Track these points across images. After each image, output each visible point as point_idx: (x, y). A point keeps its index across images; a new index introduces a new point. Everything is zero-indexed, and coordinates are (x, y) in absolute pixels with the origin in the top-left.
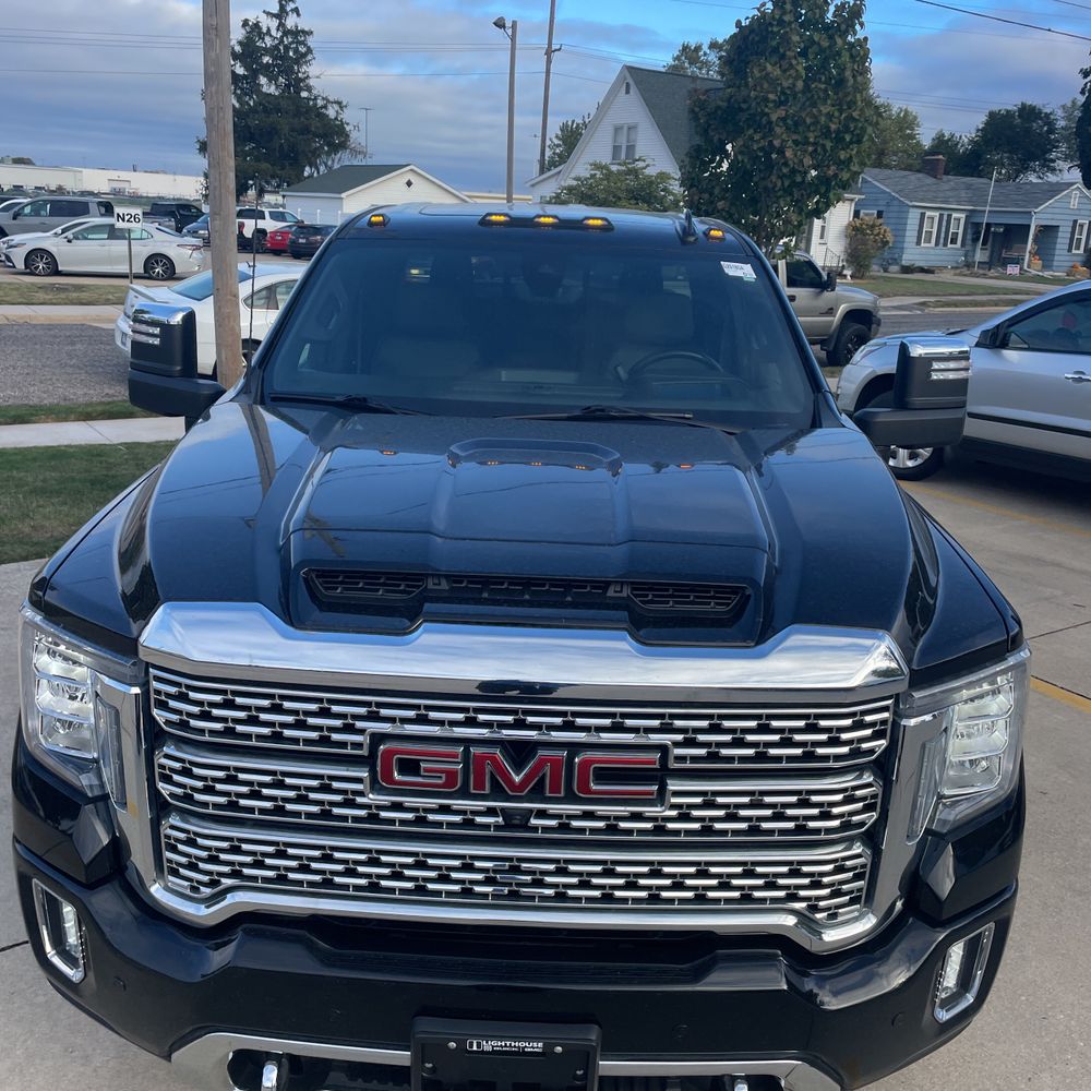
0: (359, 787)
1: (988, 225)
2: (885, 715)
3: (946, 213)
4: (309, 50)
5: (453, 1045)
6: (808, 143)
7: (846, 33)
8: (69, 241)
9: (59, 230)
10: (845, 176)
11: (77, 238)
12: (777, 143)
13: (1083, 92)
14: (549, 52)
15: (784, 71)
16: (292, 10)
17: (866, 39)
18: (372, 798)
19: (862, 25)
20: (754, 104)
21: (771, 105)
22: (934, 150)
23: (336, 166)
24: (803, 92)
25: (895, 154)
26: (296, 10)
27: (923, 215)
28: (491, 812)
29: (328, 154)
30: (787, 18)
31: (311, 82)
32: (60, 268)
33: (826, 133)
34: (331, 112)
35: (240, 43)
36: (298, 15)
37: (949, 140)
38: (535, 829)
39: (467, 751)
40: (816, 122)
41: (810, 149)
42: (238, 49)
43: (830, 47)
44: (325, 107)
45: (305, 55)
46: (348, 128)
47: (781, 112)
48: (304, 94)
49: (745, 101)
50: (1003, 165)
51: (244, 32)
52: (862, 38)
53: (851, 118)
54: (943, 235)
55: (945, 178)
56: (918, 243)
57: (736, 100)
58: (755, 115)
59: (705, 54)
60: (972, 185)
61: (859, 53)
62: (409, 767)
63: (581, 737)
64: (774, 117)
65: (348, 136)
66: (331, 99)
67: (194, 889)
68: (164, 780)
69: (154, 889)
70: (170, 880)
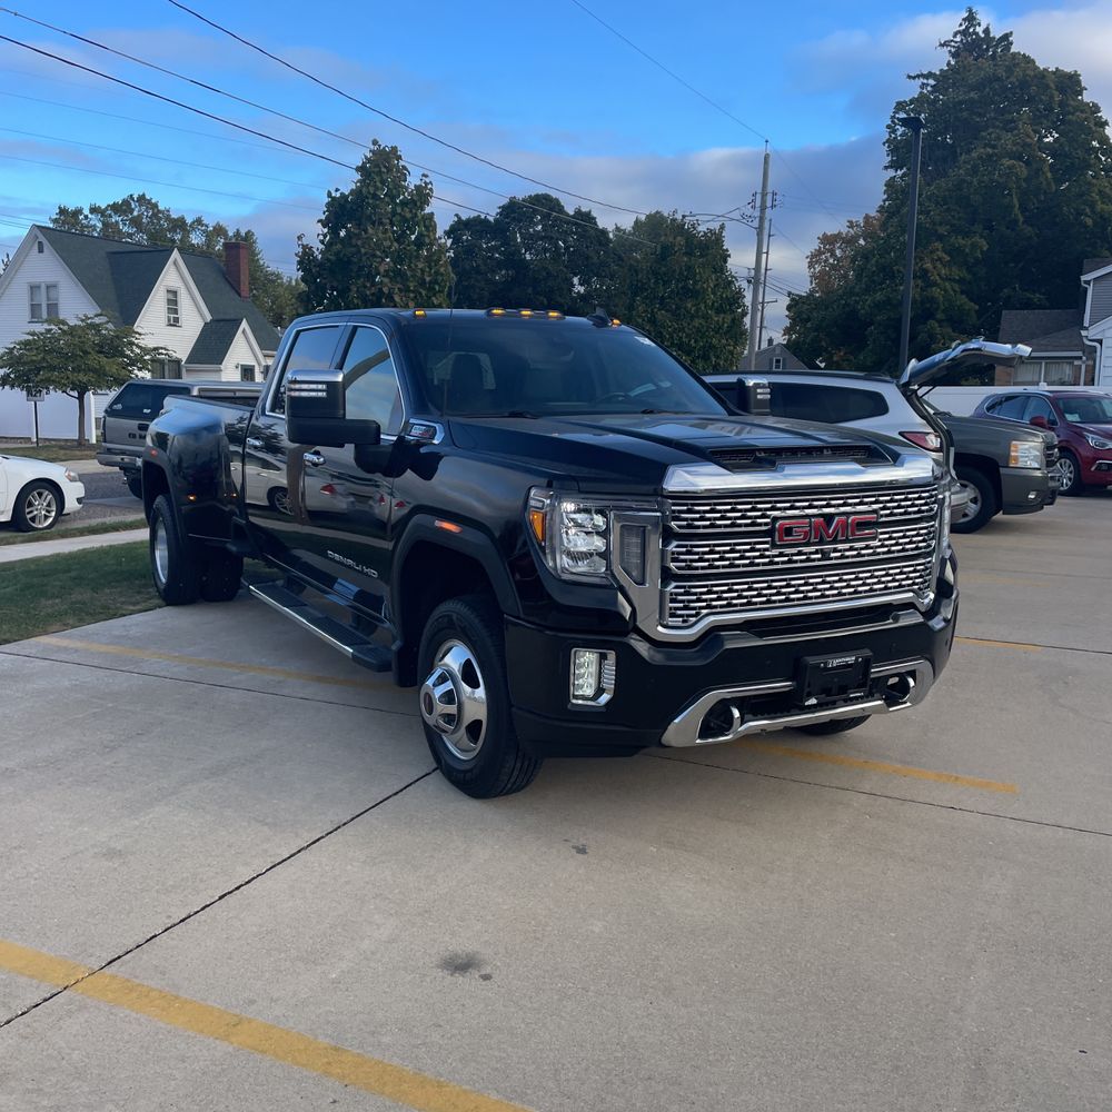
0: (767, 546)
5: (822, 665)
6: (408, 290)
18: (771, 552)
20: (365, 259)
21: (378, 260)
28: (816, 552)
38: (832, 558)
39: (810, 521)
40: (415, 275)
41: (412, 296)
49: (354, 256)
58: (363, 267)
62: (788, 532)
63: (849, 509)
64: (381, 270)
67: (684, 621)
68: (674, 560)
69: (660, 628)
70: (671, 621)
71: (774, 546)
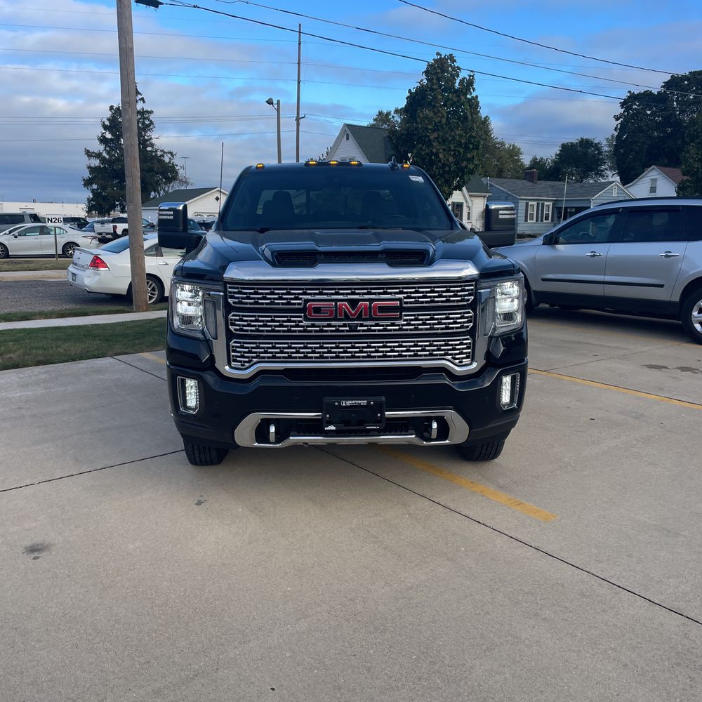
0: (301, 319)
1: (566, 208)
2: (472, 287)
3: (541, 202)
4: (151, 123)
5: (337, 404)
6: (450, 150)
7: (466, 94)
8: (16, 237)
9: (7, 232)
10: (471, 166)
11: (20, 235)
12: (434, 151)
13: (616, 129)
14: (298, 119)
15: (435, 114)
16: (140, 99)
17: (477, 96)
18: (304, 323)
19: (474, 89)
20: (421, 131)
21: (430, 131)
22: (531, 167)
23: (170, 191)
24: (446, 124)
25: (509, 171)
26: (143, 99)
27: (527, 204)
28: (345, 325)
29: (165, 183)
30: (435, 87)
31: (154, 141)
32: (10, 254)
33: (460, 145)
34: (166, 159)
35: (108, 119)
36: (144, 102)
37: (540, 162)
38: (359, 331)
39: (336, 304)
40: (454, 139)
41: (452, 153)
42: (107, 123)
43: (458, 101)
44: (163, 156)
45: (149, 126)
46: (177, 168)
47: (435, 135)
48: (149, 149)
49: (416, 130)
50: (573, 175)
51: (110, 113)
52: (475, 96)
53: (471, 136)
54: (540, 215)
55: (538, 182)
56: (526, 220)
57: (411, 130)
58: (421, 137)
59: (393, 117)
60: (554, 186)
61: (474, 103)
62: (317, 310)
63: (373, 296)
64: (432, 137)
65: (177, 173)
66: (166, 151)
67: (242, 365)
68: (233, 324)
69: (227, 368)
70: (233, 364)
71: (306, 319)
